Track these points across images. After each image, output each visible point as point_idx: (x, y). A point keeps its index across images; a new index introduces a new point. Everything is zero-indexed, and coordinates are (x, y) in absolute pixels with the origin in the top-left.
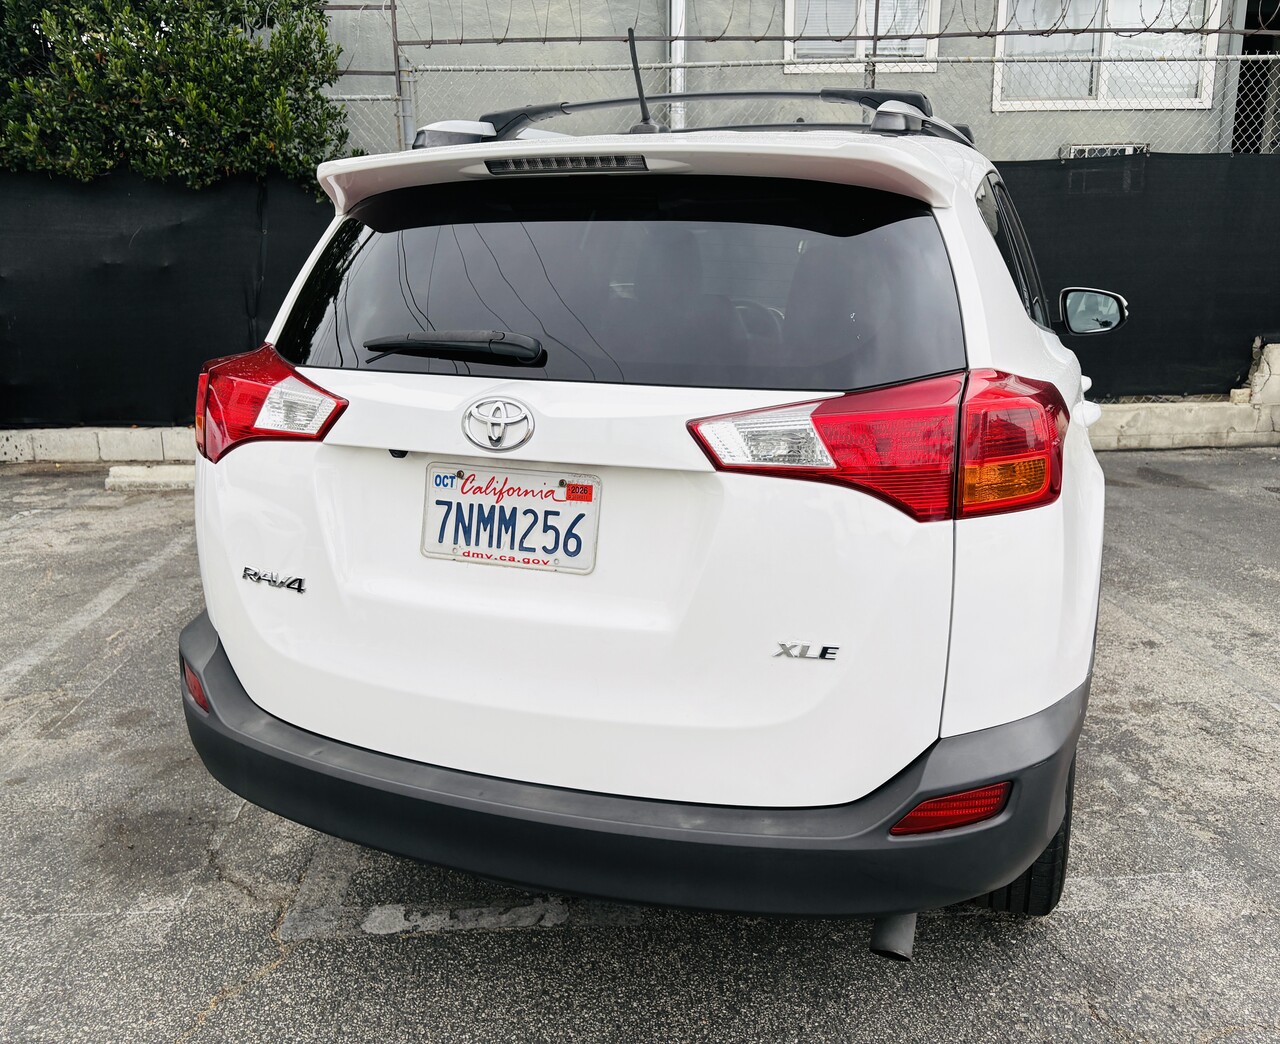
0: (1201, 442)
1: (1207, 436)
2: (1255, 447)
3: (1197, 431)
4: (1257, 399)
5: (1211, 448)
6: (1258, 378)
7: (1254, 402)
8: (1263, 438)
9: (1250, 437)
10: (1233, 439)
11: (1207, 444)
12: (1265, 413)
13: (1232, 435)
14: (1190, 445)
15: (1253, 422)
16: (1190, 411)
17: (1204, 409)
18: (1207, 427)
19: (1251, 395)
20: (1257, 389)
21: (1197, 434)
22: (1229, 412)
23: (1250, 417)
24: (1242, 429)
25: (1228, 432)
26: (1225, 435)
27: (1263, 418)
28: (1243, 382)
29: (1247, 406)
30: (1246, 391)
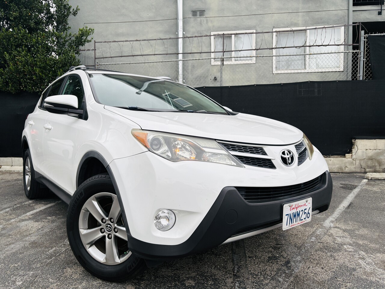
0: (336, 171)
1: (338, 169)
2: (355, 173)
3: (334, 167)
4: (354, 157)
5: (340, 173)
6: (354, 151)
7: (353, 158)
8: (358, 170)
9: (354, 170)
10: (347, 170)
11: (338, 172)
12: (358, 162)
14: (332, 171)
15: (354, 165)
16: (331, 160)
17: (335, 160)
18: (337, 166)
19: (352, 156)
20: (353, 154)
22: (344, 161)
23: (352, 163)
24: (350, 167)
25: (345, 168)
27: (357, 163)
28: (350, 152)
29: (351, 159)
30: (350, 155)
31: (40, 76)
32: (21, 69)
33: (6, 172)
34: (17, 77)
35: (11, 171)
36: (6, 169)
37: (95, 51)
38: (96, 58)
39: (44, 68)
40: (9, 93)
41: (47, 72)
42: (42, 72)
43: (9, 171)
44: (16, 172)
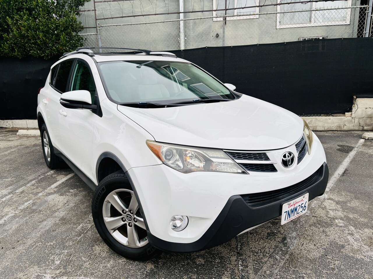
0: (334, 129)
1: (336, 127)
2: (353, 131)
3: (333, 125)
4: (353, 115)
5: (338, 131)
6: (354, 110)
7: (352, 117)
8: (357, 128)
9: (352, 128)
10: (345, 128)
11: (336, 130)
12: (357, 120)
13: (345, 127)
14: (330, 130)
15: (352, 123)
16: (330, 119)
17: (335, 119)
18: (336, 124)
19: (351, 114)
20: (353, 112)
21: (333, 126)
22: (343, 120)
23: (351, 121)
24: (349, 125)
25: (343, 126)
26: (342, 127)
27: (356, 122)
28: (350, 110)
29: (350, 118)
30: (350, 113)
31: (44, 40)
32: (24, 34)
33: (23, 135)
34: (22, 42)
35: (28, 135)
36: (23, 133)
37: (95, 12)
38: (96, 20)
39: (47, 32)
40: (15, 59)
41: (50, 36)
42: (45, 36)
43: (26, 135)
44: (32, 135)
